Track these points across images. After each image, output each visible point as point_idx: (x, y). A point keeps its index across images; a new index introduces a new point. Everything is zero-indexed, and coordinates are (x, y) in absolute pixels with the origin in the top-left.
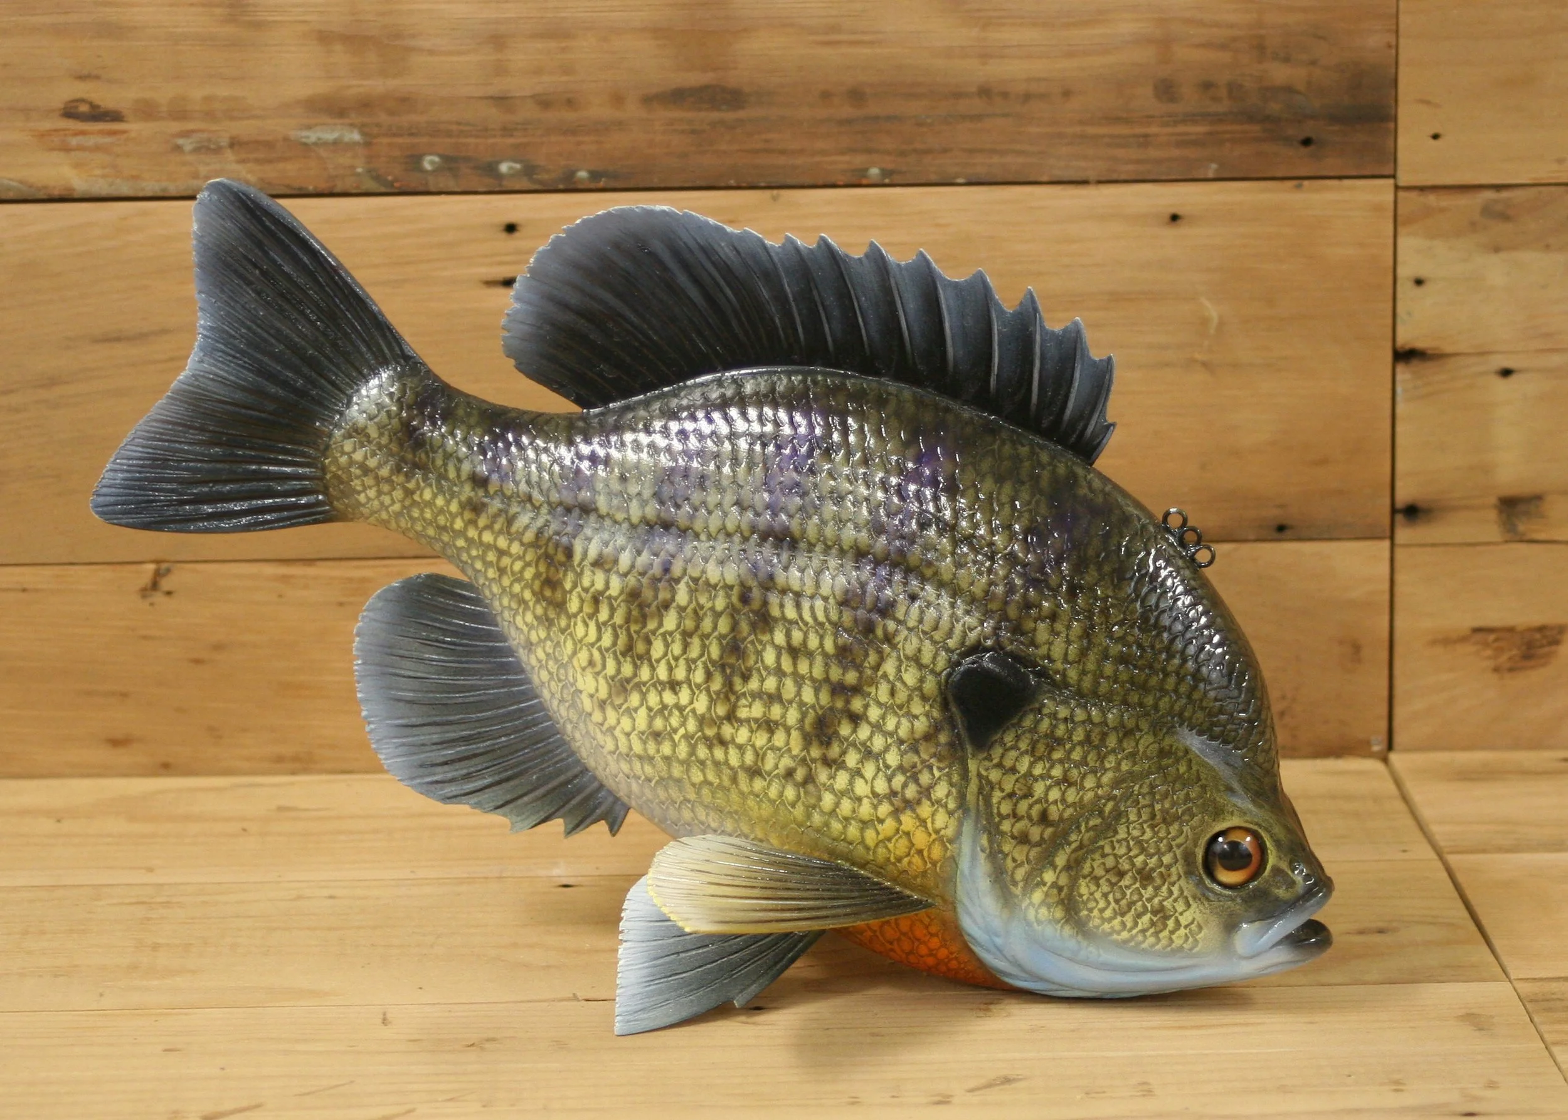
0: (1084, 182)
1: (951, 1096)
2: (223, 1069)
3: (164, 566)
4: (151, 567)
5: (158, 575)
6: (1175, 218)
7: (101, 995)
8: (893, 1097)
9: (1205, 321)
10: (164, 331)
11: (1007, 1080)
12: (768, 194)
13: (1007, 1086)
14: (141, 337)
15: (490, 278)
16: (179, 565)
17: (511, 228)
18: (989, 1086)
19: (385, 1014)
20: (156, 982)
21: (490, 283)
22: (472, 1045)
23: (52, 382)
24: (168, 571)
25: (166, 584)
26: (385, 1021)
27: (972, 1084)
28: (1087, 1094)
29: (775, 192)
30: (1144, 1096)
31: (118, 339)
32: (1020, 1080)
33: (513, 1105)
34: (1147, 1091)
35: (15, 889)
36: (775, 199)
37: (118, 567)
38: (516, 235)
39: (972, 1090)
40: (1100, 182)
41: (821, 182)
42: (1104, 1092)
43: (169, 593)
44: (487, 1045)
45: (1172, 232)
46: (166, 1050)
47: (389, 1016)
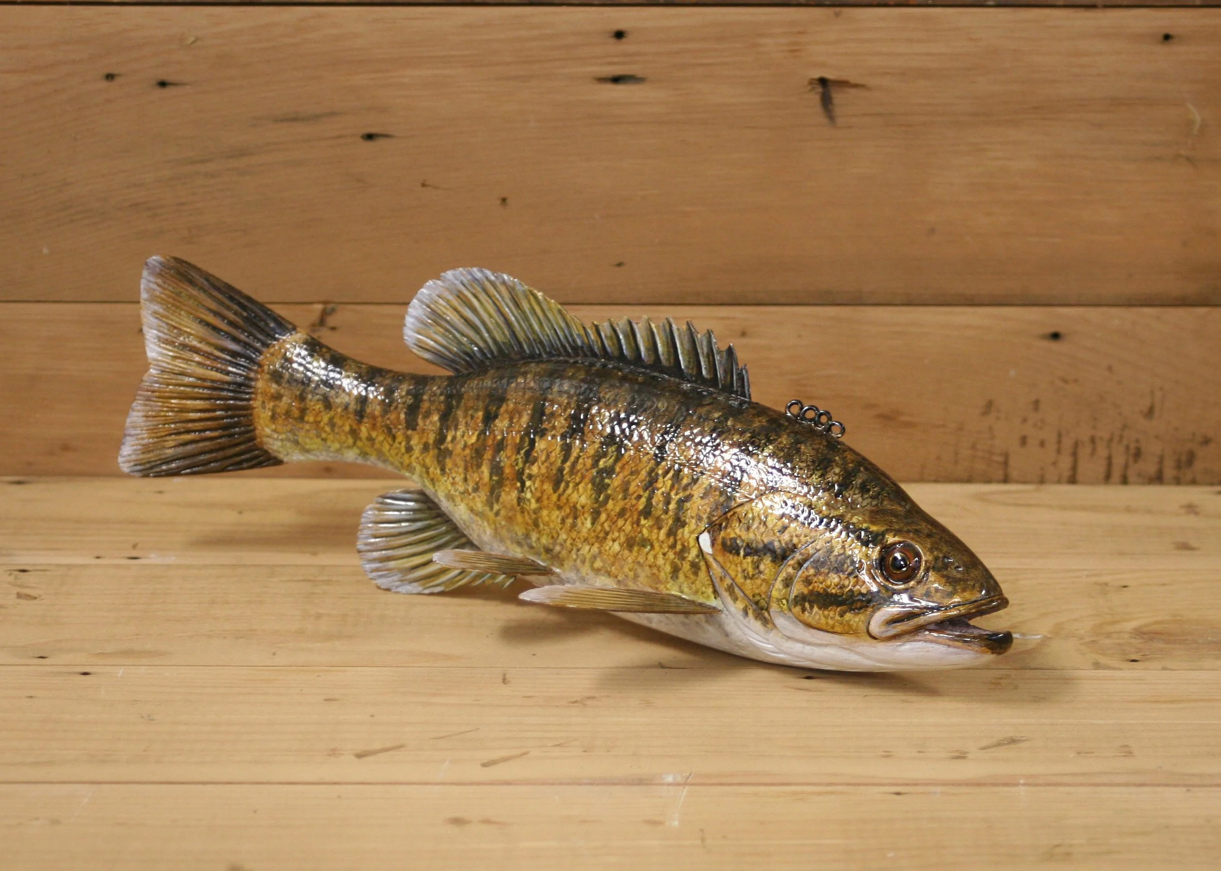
0: (1093, 6)
1: (967, 752)
2: (372, 716)
3: (330, 306)
4: (319, 307)
5: (324, 315)
6: (1167, 37)
7: (274, 654)
8: (920, 752)
9: (1190, 123)
10: (333, 114)
11: (1013, 741)
12: (830, 11)
13: (1012, 746)
14: (315, 118)
15: (603, 75)
16: (342, 306)
17: (619, 35)
18: (999, 745)
19: (504, 675)
20: (319, 645)
21: (602, 80)
22: (576, 702)
23: (242, 153)
24: (333, 311)
25: (331, 321)
26: (505, 681)
27: (984, 743)
28: (1078, 753)
29: (838, 9)
30: (1125, 756)
31: (295, 120)
32: (1025, 740)
33: (608, 751)
34: (1127, 752)
35: (205, 566)
36: (837, 15)
37: (292, 307)
38: (624, 40)
39: (983, 749)
40: (1106, 6)
41: (875, 3)
42: (1092, 753)
43: (333, 329)
44: (589, 702)
45: (1164, 49)
46: (326, 700)
47: (508, 676)
